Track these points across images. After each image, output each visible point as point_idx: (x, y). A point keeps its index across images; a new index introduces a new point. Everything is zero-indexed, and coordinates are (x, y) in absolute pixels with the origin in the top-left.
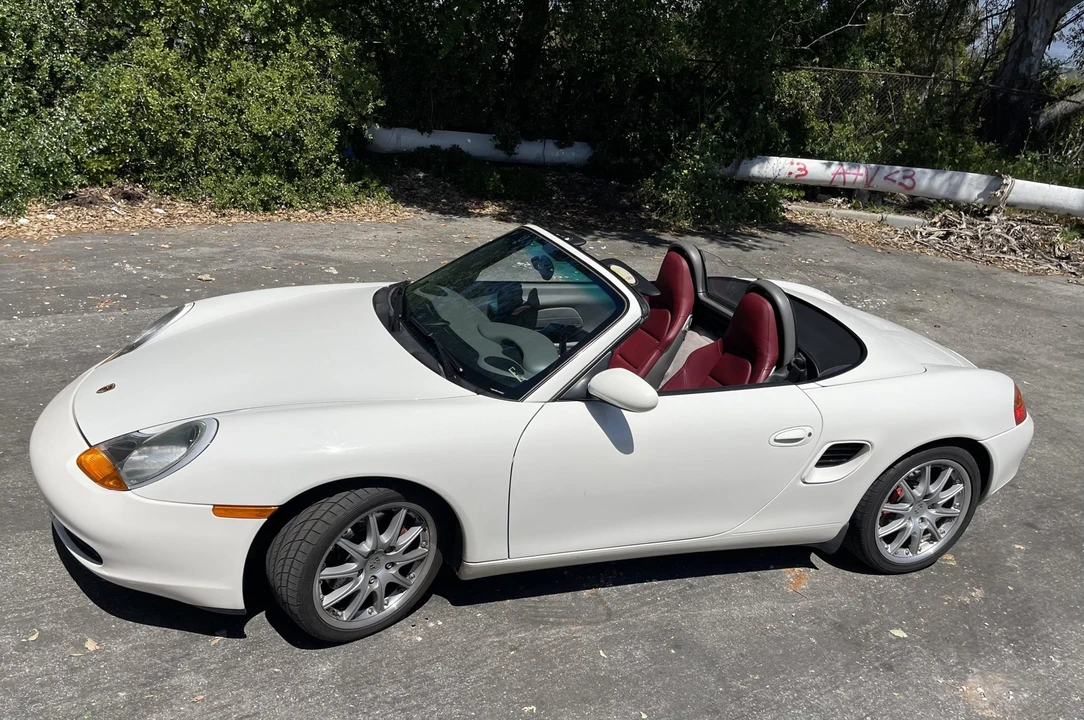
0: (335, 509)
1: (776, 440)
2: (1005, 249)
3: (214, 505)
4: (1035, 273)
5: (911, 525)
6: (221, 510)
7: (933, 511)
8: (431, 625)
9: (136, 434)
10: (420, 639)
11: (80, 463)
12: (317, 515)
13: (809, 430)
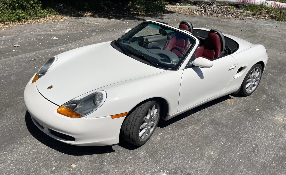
0: (143, 109)
1: (230, 69)
2: (219, 13)
3: (111, 116)
4: (227, 18)
5: (251, 84)
6: (113, 117)
7: (254, 80)
8: (160, 134)
9: (74, 100)
10: (160, 139)
11: (58, 112)
12: (138, 112)
13: (235, 65)
